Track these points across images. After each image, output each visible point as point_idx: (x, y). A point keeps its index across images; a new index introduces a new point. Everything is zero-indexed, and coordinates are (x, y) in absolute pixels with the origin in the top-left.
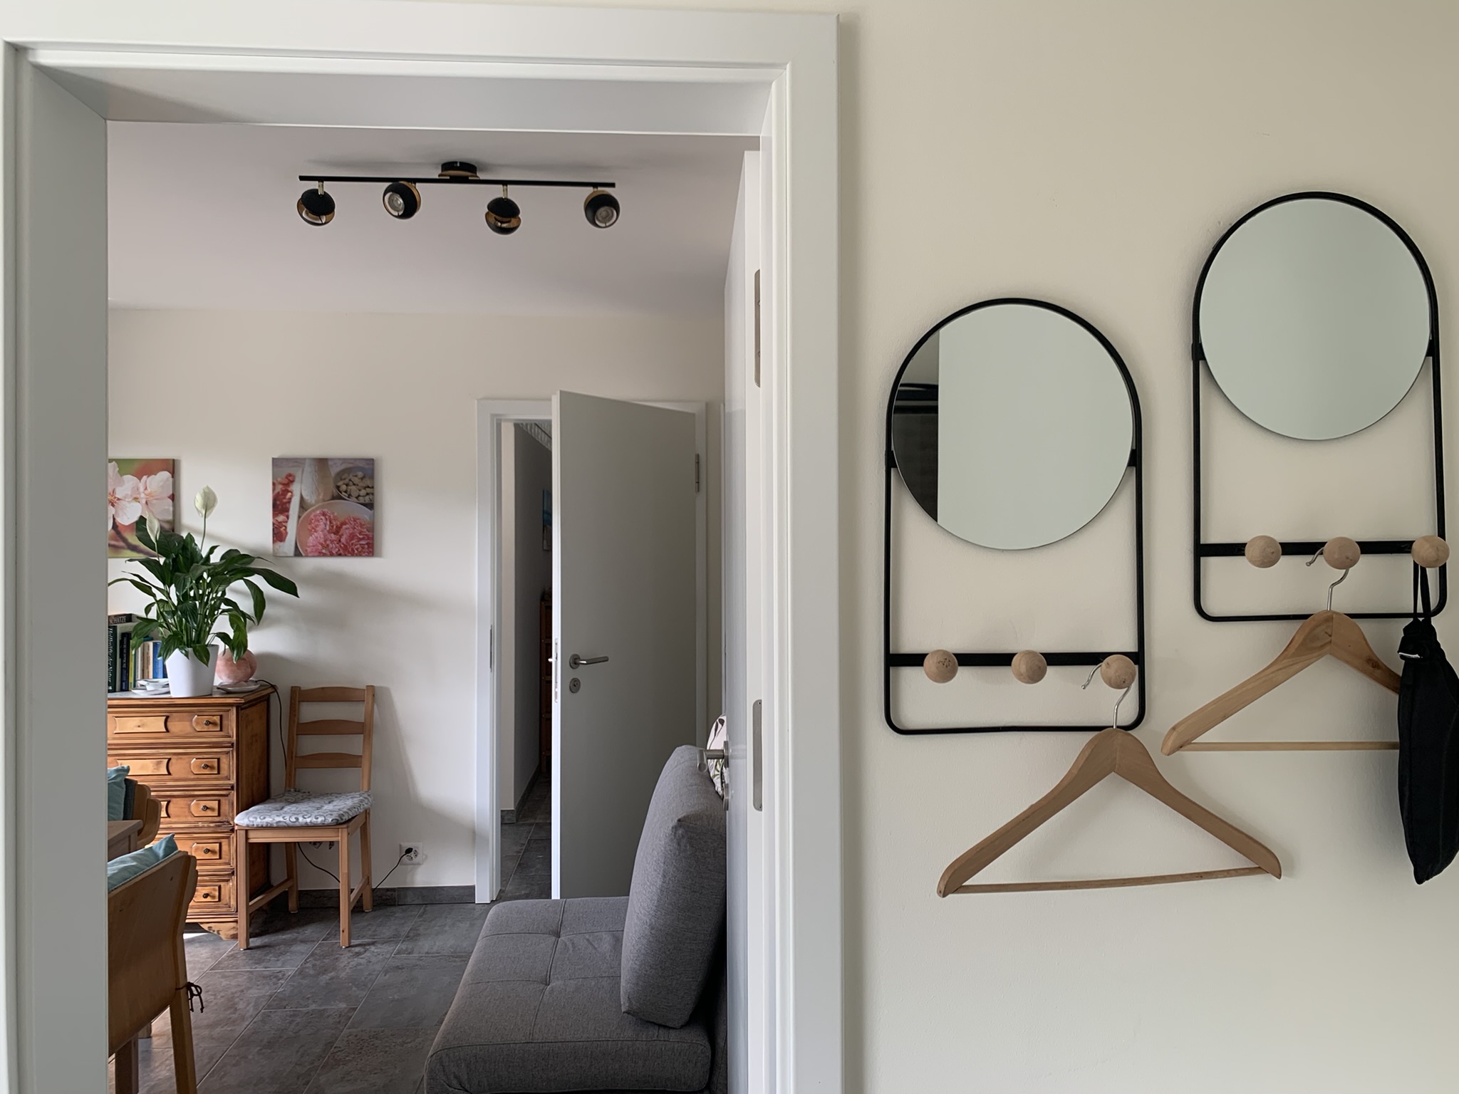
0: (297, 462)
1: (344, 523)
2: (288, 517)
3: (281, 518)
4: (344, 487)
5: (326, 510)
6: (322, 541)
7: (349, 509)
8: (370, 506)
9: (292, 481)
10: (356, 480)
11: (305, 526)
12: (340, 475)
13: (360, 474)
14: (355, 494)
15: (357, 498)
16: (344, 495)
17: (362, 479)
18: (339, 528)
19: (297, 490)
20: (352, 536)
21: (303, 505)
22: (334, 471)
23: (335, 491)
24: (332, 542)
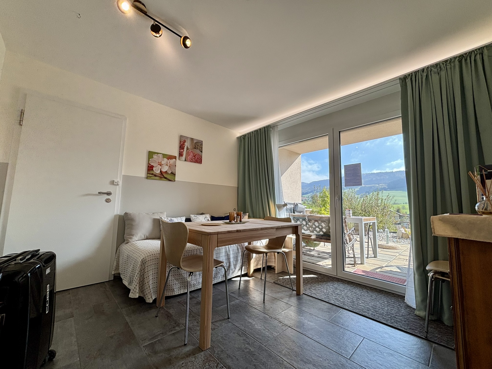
0: (187, 138)
1: (196, 155)
2: (184, 151)
3: (182, 150)
4: (196, 146)
5: (192, 151)
6: (191, 158)
7: (197, 151)
8: (202, 152)
9: (185, 142)
10: (199, 145)
11: (188, 154)
12: (196, 143)
13: (200, 144)
14: (199, 148)
15: (199, 149)
16: (197, 148)
17: (201, 145)
18: (195, 156)
19: (186, 144)
20: (198, 158)
21: (187, 149)
22: (195, 142)
23: (195, 147)
24: (193, 159)
